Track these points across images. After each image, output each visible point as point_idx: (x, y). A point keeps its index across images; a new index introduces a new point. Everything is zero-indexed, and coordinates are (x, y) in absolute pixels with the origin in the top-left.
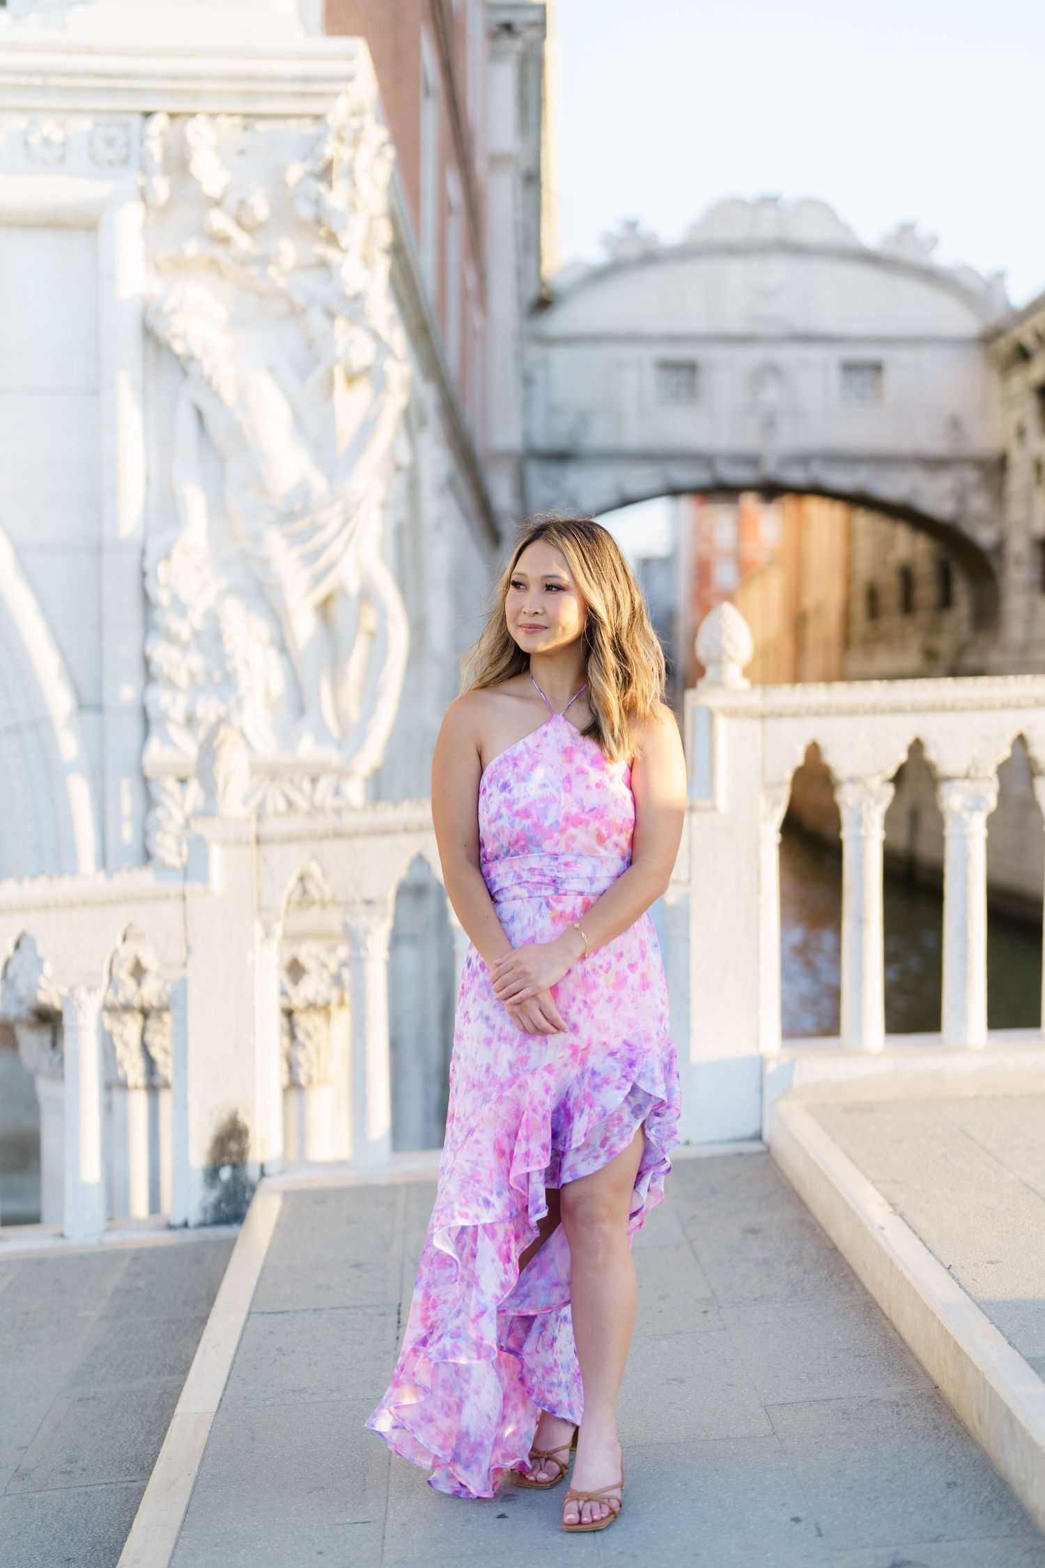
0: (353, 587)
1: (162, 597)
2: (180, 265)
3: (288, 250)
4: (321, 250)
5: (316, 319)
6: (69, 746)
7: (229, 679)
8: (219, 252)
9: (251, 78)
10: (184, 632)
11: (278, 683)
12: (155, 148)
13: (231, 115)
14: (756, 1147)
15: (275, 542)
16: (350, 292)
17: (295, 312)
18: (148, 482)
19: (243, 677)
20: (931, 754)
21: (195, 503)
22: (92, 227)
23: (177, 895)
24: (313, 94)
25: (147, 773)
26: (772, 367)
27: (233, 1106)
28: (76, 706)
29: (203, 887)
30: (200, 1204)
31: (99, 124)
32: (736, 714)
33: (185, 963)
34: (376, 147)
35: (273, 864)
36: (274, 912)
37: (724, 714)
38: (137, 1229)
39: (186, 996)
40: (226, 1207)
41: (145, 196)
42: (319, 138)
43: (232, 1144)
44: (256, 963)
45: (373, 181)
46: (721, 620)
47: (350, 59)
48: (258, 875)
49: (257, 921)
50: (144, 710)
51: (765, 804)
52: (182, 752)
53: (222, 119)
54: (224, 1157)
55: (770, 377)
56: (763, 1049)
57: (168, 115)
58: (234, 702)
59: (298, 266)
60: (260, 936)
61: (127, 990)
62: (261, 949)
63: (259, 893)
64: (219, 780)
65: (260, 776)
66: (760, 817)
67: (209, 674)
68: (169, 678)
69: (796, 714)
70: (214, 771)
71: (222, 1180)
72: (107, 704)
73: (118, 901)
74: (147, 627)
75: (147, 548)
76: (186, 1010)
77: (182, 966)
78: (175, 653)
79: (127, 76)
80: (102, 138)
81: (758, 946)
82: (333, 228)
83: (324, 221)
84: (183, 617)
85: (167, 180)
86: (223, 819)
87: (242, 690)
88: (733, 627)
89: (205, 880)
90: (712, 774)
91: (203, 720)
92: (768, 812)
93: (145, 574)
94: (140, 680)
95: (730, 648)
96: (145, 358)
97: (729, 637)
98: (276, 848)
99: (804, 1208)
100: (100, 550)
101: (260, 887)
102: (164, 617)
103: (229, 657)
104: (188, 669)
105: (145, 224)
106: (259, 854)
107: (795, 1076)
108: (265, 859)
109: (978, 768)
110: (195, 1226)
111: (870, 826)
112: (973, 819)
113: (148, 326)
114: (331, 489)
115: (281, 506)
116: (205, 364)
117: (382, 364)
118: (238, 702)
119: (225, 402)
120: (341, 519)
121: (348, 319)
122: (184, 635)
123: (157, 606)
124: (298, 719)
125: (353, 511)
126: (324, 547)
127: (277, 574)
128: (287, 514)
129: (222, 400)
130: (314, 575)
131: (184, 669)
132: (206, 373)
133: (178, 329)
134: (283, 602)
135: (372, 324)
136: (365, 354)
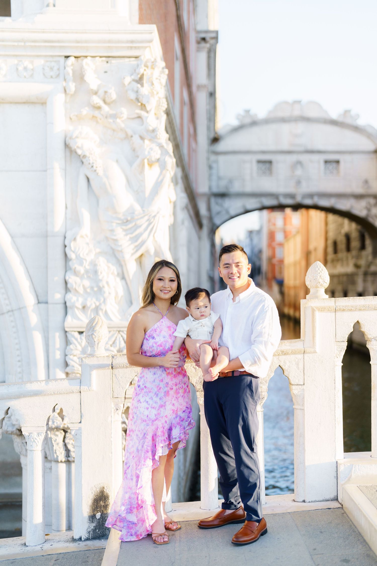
0: (152, 251)
1: (72, 255)
2: (80, 118)
3: (125, 112)
4: (138, 111)
5: (136, 140)
6: (34, 319)
7: (100, 289)
8: (96, 113)
9: (109, 42)
10: (82, 270)
11: (121, 292)
12: (69, 70)
13: (101, 57)
15: (120, 233)
16: (151, 128)
17: (129, 137)
18: (66, 207)
19: (106, 289)
21: (86, 216)
22: (44, 104)
23: (77, 391)
24: (135, 48)
25: (67, 329)
26: (299, 163)
27: (102, 485)
28: (37, 302)
29: (88, 388)
30: (87, 530)
31: (47, 61)
32: (324, 311)
33: (81, 421)
34: (160, 69)
35: (120, 378)
36: (120, 399)
37: (319, 310)
38: (59, 541)
39: (81, 436)
40: (99, 531)
41: (65, 91)
42: (138, 66)
43: (101, 502)
44: (112, 421)
45: (160, 83)
46: (317, 269)
47: (151, 33)
48: (113, 382)
49: (112, 403)
50: (65, 303)
51: (337, 350)
52: (81, 320)
53: (98, 58)
54: (98, 509)
55: (299, 166)
56: (337, 458)
57: (75, 57)
58: (102, 300)
59: (128, 118)
60: (114, 409)
61: (57, 421)
62: (114, 415)
63: (113, 390)
64: (96, 340)
65: (114, 331)
66: (335, 355)
67: (92, 288)
68: (76, 290)
69: (351, 310)
70: (94, 336)
71: (97, 518)
72: (50, 301)
73: (51, 394)
74: (67, 268)
75: (66, 236)
76: (81, 442)
77: (79, 423)
78: (78, 280)
79: (58, 41)
80: (48, 67)
81: (335, 413)
82: (144, 103)
83: (140, 100)
84: (81, 264)
85: (74, 84)
86: (97, 357)
87: (106, 295)
88: (323, 272)
89: (90, 385)
90: (314, 337)
91: (90, 307)
92: (338, 353)
93: (65, 246)
94: (63, 291)
95: (321, 281)
96: (65, 157)
97: (320, 276)
98: (120, 370)
99: (367, 546)
100: (47, 236)
101: (114, 388)
102: (74, 264)
103: (101, 280)
104: (83, 286)
105: (66, 102)
106: (113, 373)
107: (353, 472)
108: (115, 375)
110: (85, 540)
113: (67, 143)
114: (144, 211)
115: (122, 218)
116: (91, 159)
117: (165, 159)
118: (104, 299)
119: (99, 174)
120: (147, 223)
121: (150, 140)
122: (82, 271)
123: (71, 260)
124: (130, 307)
125: (152, 220)
126: (140, 235)
127: (121, 246)
128: (125, 221)
129: (97, 174)
130: (136, 246)
131: (81, 286)
132: (91, 162)
133: (79, 144)
134: (123, 257)
135: (159, 141)
136: (157, 154)
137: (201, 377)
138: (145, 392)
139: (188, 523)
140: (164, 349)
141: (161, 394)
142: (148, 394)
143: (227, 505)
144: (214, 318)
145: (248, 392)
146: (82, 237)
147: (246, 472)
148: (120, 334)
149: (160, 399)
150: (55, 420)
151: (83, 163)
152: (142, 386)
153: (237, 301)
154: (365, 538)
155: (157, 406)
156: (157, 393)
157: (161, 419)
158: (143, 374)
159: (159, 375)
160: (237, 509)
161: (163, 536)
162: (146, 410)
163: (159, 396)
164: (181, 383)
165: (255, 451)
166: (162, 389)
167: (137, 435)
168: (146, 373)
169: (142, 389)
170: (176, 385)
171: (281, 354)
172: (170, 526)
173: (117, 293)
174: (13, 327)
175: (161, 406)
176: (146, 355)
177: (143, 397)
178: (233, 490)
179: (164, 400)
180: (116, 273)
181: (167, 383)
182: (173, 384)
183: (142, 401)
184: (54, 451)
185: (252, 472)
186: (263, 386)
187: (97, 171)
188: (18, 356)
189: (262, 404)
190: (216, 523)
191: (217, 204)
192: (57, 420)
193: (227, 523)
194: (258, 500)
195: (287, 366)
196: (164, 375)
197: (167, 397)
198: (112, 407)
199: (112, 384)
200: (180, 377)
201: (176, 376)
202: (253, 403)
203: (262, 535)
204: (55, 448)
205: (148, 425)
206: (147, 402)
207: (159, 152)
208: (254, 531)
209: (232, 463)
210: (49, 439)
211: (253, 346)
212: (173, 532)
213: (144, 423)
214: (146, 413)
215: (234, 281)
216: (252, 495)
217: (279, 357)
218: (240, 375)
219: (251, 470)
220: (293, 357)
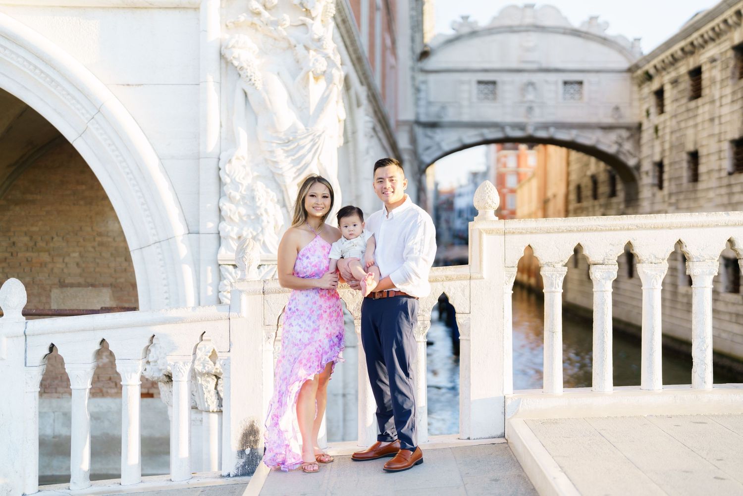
2: (237, 25)
3: (288, 18)
5: (300, 49)
6: (183, 250)
7: (258, 218)
8: (255, 20)
14: (502, 440)
15: (280, 154)
16: (316, 37)
17: (291, 47)
18: (221, 126)
19: (265, 217)
20: (586, 252)
21: (243, 136)
22: (196, 9)
23: (226, 318)
25: (220, 263)
26: (531, 84)
27: (252, 419)
28: (187, 232)
29: (238, 314)
30: (236, 466)
32: (492, 233)
33: (230, 350)
35: (272, 304)
36: (271, 326)
37: (486, 233)
38: (206, 477)
39: (230, 366)
40: (248, 467)
43: (251, 437)
44: (263, 350)
46: (486, 188)
48: (264, 309)
49: (263, 330)
50: (219, 233)
51: (506, 276)
54: (247, 444)
55: (530, 88)
56: (505, 393)
58: (260, 229)
59: (291, 25)
60: (265, 338)
61: (209, 366)
62: (266, 344)
63: (265, 317)
64: (246, 264)
66: (504, 282)
67: (249, 216)
68: (230, 218)
69: (521, 233)
70: (244, 259)
71: (246, 454)
72: (201, 231)
73: (198, 321)
74: (221, 194)
75: (220, 158)
76: (230, 373)
77: (228, 352)
78: (233, 207)
81: (503, 344)
82: (309, 8)
83: (304, 5)
84: (237, 189)
86: (247, 281)
88: (491, 192)
89: (239, 311)
90: (481, 261)
91: (246, 238)
92: (508, 280)
93: (220, 169)
94: (216, 220)
95: (489, 201)
96: (221, 68)
97: (489, 196)
98: (273, 296)
99: (521, 469)
100: (199, 159)
101: (265, 314)
102: (229, 189)
103: (259, 207)
104: (239, 213)
105: (221, 7)
106: (265, 299)
107: (520, 406)
108: (267, 301)
109: (608, 259)
110: (233, 477)
111: (557, 287)
112: (606, 283)
113: (223, 53)
114: (307, 129)
115: (284, 137)
116: (248, 71)
117: (331, 71)
118: (263, 229)
119: (258, 88)
120: (312, 143)
121: (315, 50)
122: (238, 197)
123: (225, 184)
125: (317, 140)
126: (303, 156)
127: (282, 168)
128: (286, 141)
129: (256, 87)
130: (299, 169)
131: (237, 213)
132: (249, 75)
133: (236, 54)
134: (284, 182)
135: (326, 51)
136: (323, 66)
138: (297, 316)
139: (341, 457)
140: (319, 270)
141: (314, 318)
142: (300, 318)
143: (383, 437)
144: (367, 235)
145: (403, 316)
146: (238, 158)
147: (400, 398)
149: (314, 322)
150: (206, 365)
151: (240, 76)
152: (294, 309)
153: (390, 217)
154: (521, 464)
155: (310, 329)
156: (311, 315)
157: (314, 343)
158: (294, 297)
159: (312, 297)
160: (394, 441)
161: (313, 465)
162: (298, 334)
163: (312, 320)
164: (334, 306)
165: (411, 376)
166: (315, 312)
167: (289, 360)
168: (298, 295)
169: (294, 312)
170: (330, 308)
171: (445, 279)
172: (322, 458)
174: (161, 260)
175: (315, 330)
176: (298, 277)
177: (295, 320)
178: (389, 421)
179: (318, 323)
180: (276, 200)
181: (321, 306)
182: (327, 307)
183: (294, 323)
184: (205, 400)
185: (407, 398)
187: (256, 85)
189: (425, 333)
190: (370, 455)
191: (427, 136)
192: (208, 364)
193: (382, 456)
194: (413, 428)
195: (451, 293)
196: (317, 297)
197: (321, 321)
198: (264, 335)
200: (334, 300)
201: (330, 299)
202: (408, 326)
203: (416, 464)
204: (205, 396)
205: (300, 349)
206: (300, 325)
207: (325, 64)
208: (408, 460)
209: (387, 390)
210: (199, 386)
211: (405, 263)
212: (325, 464)
213: (296, 347)
214: (299, 336)
215: (388, 196)
216: (406, 422)
217: (443, 283)
218: (395, 296)
219: (405, 397)
220: (458, 283)
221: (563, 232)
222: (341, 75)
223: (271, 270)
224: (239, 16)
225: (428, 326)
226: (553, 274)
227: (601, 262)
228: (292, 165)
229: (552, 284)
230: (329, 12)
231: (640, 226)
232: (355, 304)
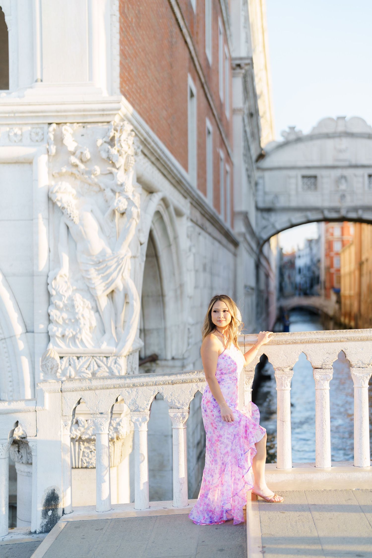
0: (121, 287)
1: (53, 292)
2: (60, 175)
3: (98, 169)
4: (110, 168)
5: (108, 193)
6: (21, 345)
7: (77, 321)
8: (74, 170)
9: (84, 110)
10: (61, 305)
11: (94, 323)
12: (51, 136)
13: (78, 123)
15: (93, 273)
16: (119, 183)
17: (102, 190)
18: (50, 251)
19: (82, 321)
21: (65, 259)
22: (31, 163)
23: (33, 410)
24: (107, 115)
26: (344, 177)
27: (52, 488)
28: (25, 331)
29: (42, 408)
30: (41, 525)
31: (33, 128)
33: (36, 435)
34: (129, 132)
35: (68, 400)
36: (68, 417)
38: (18, 534)
39: (37, 447)
40: (50, 526)
41: (48, 152)
42: (109, 130)
43: (52, 502)
44: (62, 435)
45: (128, 144)
47: (119, 103)
49: (62, 420)
50: (48, 332)
51: (246, 378)
52: (61, 347)
53: (75, 124)
54: (50, 507)
55: (343, 180)
57: (57, 124)
58: (78, 330)
59: (102, 174)
60: (63, 426)
62: (64, 430)
63: (63, 410)
64: (49, 369)
65: (89, 356)
66: (244, 382)
67: (70, 320)
68: (56, 321)
71: (48, 515)
72: (35, 331)
74: (49, 303)
75: (49, 275)
76: (37, 452)
77: (35, 436)
78: (58, 313)
79: (42, 112)
80: (34, 132)
82: (114, 161)
83: (111, 159)
84: (61, 300)
85: (55, 147)
86: (49, 383)
87: (82, 325)
89: (43, 405)
91: (68, 336)
92: (247, 381)
93: (48, 284)
94: (46, 322)
96: (49, 208)
98: (69, 393)
100: (33, 276)
101: (63, 407)
102: (55, 300)
103: (77, 313)
104: (63, 318)
105: (49, 162)
106: (63, 396)
108: (64, 397)
109: (325, 365)
110: (39, 533)
111: (286, 385)
112: (324, 383)
113: (50, 196)
114: (113, 253)
115: (95, 260)
116: (69, 210)
117: (131, 209)
118: (80, 330)
119: (76, 223)
120: (116, 264)
121: (120, 193)
124: (103, 335)
125: (121, 261)
126: (110, 274)
127: (94, 284)
128: (98, 262)
129: (74, 222)
130: (107, 284)
131: (61, 318)
132: (69, 213)
133: (59, 198)
134: (96, 294)
135: (127, 194)
136: (124, 205)
137: (133, 400)
139: (118, 520)
146: (61, 276)
148: (94, 359)
151: (63, 213)
171: (198, 381)
173: (91, 324)
174: (6, 352)
180: (90, 307)
186: (185, 407)
187: (74, 220)
188: (10, 377)
189: (184, 422)
191: (264, 218)
198: (62, 424)
199: (62, 404)
207: (126, 203)
217: (197, 383)
221: (289, 343)
222: (138, 212)
223: (88, 360)
224: (62, 168)
225: (186, 417)
226: (283, 376)
227: (320, 367)
228: (101, 281)
229: (282, 385)
230: (130, 163)
231: (350, 339)
232: (131, 400)
